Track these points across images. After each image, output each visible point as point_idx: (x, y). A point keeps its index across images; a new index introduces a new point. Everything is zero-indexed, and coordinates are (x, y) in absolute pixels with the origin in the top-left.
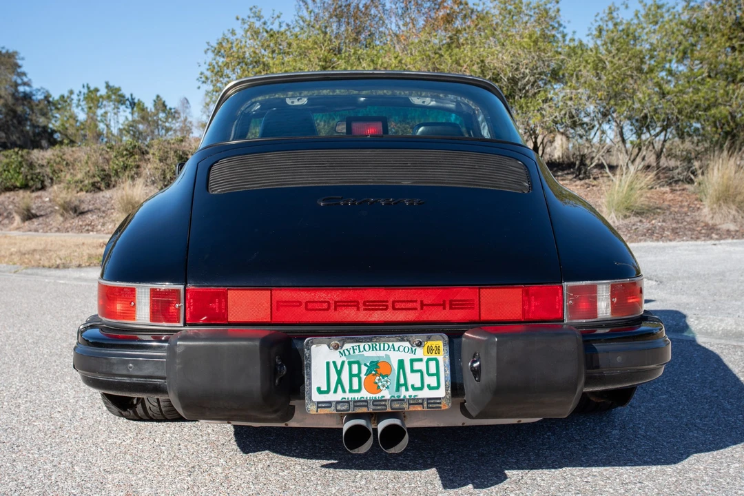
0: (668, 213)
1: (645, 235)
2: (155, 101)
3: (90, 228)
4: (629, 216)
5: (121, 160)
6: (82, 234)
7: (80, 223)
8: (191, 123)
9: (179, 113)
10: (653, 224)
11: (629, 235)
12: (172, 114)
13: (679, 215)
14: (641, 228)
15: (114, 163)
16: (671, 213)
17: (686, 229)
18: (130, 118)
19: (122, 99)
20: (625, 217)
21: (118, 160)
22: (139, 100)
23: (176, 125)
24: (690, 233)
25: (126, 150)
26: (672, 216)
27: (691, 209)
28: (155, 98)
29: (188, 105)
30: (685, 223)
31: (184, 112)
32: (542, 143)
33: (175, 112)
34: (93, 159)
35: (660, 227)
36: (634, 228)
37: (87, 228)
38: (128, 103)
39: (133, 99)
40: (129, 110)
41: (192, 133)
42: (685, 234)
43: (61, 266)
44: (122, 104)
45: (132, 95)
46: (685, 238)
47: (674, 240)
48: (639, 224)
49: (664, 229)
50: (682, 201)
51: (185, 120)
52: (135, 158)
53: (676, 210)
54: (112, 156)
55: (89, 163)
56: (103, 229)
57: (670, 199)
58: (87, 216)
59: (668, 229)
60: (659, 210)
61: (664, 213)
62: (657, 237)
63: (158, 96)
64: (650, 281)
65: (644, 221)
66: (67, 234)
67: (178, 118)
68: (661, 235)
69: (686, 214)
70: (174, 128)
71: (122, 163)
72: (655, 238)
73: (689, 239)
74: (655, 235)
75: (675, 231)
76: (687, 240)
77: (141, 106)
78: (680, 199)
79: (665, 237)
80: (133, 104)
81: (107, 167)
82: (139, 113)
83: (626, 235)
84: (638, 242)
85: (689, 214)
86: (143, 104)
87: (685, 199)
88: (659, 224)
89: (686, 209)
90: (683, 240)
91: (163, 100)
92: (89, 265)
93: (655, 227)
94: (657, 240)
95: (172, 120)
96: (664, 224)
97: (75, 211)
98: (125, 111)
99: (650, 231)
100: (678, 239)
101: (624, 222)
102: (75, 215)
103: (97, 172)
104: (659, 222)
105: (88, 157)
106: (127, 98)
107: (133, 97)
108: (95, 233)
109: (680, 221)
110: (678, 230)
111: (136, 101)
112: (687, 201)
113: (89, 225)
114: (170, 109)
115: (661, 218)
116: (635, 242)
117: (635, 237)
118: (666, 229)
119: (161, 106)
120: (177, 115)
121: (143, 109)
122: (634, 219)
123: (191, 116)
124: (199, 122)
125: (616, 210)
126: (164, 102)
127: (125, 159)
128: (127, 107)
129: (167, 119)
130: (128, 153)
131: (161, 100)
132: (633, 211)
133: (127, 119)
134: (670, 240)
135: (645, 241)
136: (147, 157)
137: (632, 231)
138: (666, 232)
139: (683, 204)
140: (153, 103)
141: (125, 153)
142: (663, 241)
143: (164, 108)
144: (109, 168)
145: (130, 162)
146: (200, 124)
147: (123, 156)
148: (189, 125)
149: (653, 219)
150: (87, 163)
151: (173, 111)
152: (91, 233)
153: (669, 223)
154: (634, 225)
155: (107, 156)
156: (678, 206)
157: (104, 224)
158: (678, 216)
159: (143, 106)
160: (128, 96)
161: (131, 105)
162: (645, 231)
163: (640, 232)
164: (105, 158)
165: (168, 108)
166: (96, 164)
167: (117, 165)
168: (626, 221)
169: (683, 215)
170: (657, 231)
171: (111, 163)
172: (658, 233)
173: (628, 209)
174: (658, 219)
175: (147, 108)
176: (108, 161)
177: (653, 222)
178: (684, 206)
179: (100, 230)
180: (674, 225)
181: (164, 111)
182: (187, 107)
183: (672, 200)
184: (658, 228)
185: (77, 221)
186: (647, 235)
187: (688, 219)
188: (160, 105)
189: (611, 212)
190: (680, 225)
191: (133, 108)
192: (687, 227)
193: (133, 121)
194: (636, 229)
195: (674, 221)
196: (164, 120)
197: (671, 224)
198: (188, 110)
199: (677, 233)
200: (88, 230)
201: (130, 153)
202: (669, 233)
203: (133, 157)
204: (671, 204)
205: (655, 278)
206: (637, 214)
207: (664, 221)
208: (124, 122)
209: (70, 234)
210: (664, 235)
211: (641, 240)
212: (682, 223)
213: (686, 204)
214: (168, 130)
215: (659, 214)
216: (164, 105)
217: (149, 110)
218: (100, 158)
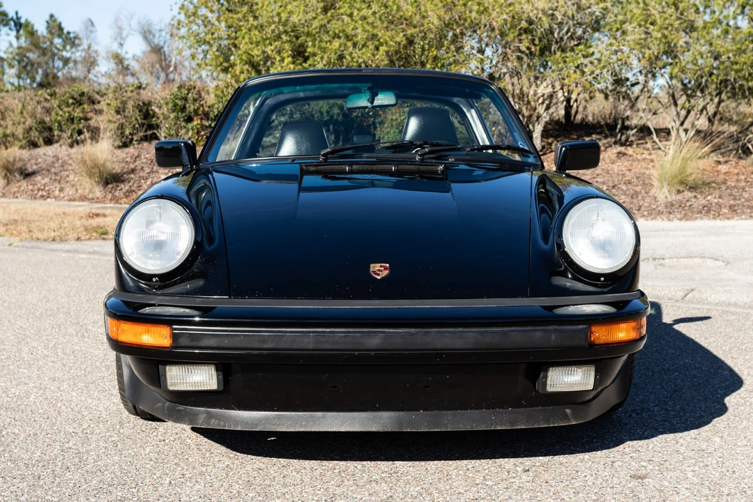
0: (724, 187)
1: (701, 213)
2: (47, 22)
3: (44, 193)
4: (683, 191)
5: (66, 109)
6: (36, 201)
7: (30, 187)
8: (96, 52)
9: (79, 39)
10: (708, 201)
11: (683, 212)
12: (71, 41)
13: (736, 190)
14: (696, 205)
15: (57, 114)
16: (728, 188)
17: (744, 206)
18: (15, 44)
19: (5, 18)
20: (679, 192)
21: (62, 110)
22: (26, 20)
23: (78, 55)
24: (749, 210)
25: (73, 98)
26: (729, 191)
27: (749, 183)
28: (47, 18)
29: (93, 29)
30: (743, 200)
31: (88, 38)
32: (576, 100)
33: (75, 38)
34: (30, 108)
35: (716, 204)
36: (688, 204)
37: (40, 193)
38: (12, 23)
39: (18, 18)
40: (14, 33)
41: (98, 66)
42: (743, 212)
43: (58, 239)
44: (5, 25)
45: (17, 13)
46: (743, 217)
47: (733, 218)
48: (693, 200)
49: (721, 207)
50: (738, 174)
51: (89, 47)
52: (84, 108)
53: (733, 184)
54: (55, 106)
55: (25, 113)
56: (62, 195)
57: (725, 171)
58: (36, 179)
59: (725, 206)
60: (713, 185)
61: (720, 188)
62: (714, 215)
63: (52, 16)
64: (717, 262)
65: (699, 196)
66: (16, 200)
67: (79, 45)
68: (718, 212)
69: (743, 189)
70: (73, 58)
71: (67, 114)
72: (711, 216)
73: (748, 217)
74: (712, 212)
75: (733, 209)
76: (746, 219)
77: (30, 28)
78: (736, 171)
79: (722, 215)
80: (19, 25)
81: (48, 119)
82: (26, 38)
83: (681, 212)
84: (694, 220)
85: (747, 189)
86: (33, 26)
87: (741, 172)
88: (716, 200)
89: (743, 184)
90: (742, 219)
91: (59, 20)
92: (90, 239)
93: (711, 204)
94: (714, 218)
95: (72, 48)
96: (721, 200)
97: (21, 174)
98: (8, 35)
99: (705, 208)
100: (736, 218)
101: (677, 198)
102: (22, 178)
103: (34, 124)
104: (715, 198)
105: (23, 106)
106: (10, 17)
107: (19, 15)
108: (53, 200)
109: (738, 198)
110: (736, 208)
111: (23, 21)
112: (743, 174)
113: (42, 190)
114: (69, 33)
115: (717, 193)
116: (691, 220)
117: (690, 214)
118: (723, 206)
119: (57, 29)
120: (77, 42)
121: (32, 33)
122: (688, 194)
123: (97, 43)
124: (107, 53)
125: (668, 184)
126: (60, 23)
127: (71, 109)
128: (10, 29)
129: (64, 47)
130: (73, 101)
131: (55, 21)
132: (687, 185)
133: (11, 45)
134: (728, 219)
135: (701, 219)
136: (97, 107)
137: (686, 208)
138: (723, 210)
139: (740, 178)
140: (45, 24)
141: (71, 101)
142: (721, 220)
143: (60, 32)
144: (51, 120)
145: (77, 113)
146: (110, 55)
147: (68, 106)
148: (93, 54)
149: (709, 195)
150: (22, 113)
151: (72, 35)
152: (49, 200)
153: (726, 200)
154: (688, 201)
155: (47, 105)
156: (734, 179)
157: (61, 190)
158: (734, 192)
159: (33, 28)
160: (11, 14)
161: (16, 25)
162: (701, 208)
163: (695, 210)
164: (44, 107)
165: (65, 31)
166: (33, 115)
167: (61, 116)
168: (680, 197)
169: (741, 190)
170: (714, 209)
171: (53, 113)
172: (715, 211)
173: (682, 183)
174: (714, 195)
175: (37, 31)
176: (48, 111)
177: (709, 198)
178: (741, 180)
179: (59, 196)
180: (732, 202)
181: (60, 36)
182: (91, 32)
183: (727, 172)
184: (714, 204)
185: (25, 185)
186: (703, 212)
187: (746, 195)
188: (55, 27)
189: (663, 186)
190: (738, 202)
191: (18, 31)
192: (745, 204)
193: (19, 48)
194: (690, 206)
195: (732, 197)
196: (61, 48)
197: (729, 201)
198: (93, 35)
199: (735, 211)
200: (42, 196)
201: (77, 102)
202: (726, 211)
203: (81, 107)
204: (727, 178)
205: (721, 259)
206: (692, 188)
207: (720, 197)
208: (7, 49)
209: (20, 200)
210: (721, 213)
211: (696, 218)
212: (740, 199)
213: (743, 177)
214: (66, 61)
215: (715, 188)
216: (60, 28)
217: (39, 33)
218: (39, 107)
